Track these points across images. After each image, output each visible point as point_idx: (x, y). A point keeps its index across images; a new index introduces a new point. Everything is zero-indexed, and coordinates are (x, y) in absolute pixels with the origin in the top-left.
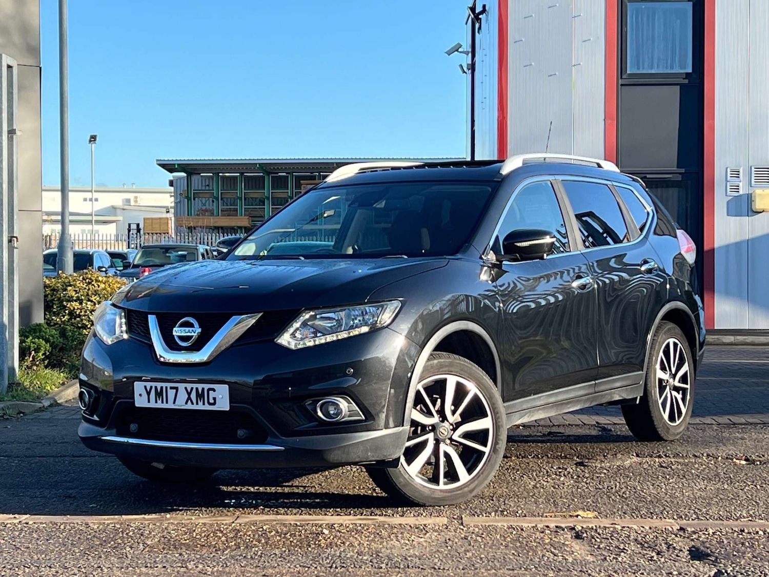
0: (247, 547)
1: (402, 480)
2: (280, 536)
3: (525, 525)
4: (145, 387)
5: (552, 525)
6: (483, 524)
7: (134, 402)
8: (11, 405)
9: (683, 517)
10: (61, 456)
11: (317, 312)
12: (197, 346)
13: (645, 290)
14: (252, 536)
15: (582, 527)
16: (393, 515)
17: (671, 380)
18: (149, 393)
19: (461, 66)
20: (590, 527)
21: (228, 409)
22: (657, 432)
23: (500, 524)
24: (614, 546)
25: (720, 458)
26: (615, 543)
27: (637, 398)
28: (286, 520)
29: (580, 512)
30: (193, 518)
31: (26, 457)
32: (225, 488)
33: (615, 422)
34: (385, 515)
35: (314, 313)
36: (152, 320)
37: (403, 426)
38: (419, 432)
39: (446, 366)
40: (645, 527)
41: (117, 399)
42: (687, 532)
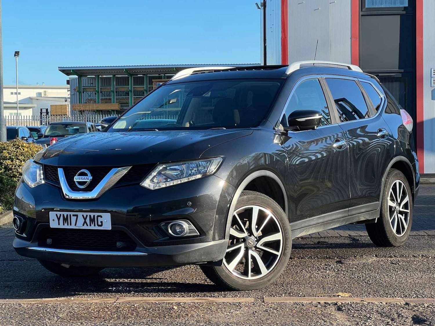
0: (124, 318)
1: (224, 274)
2: (146, 311)
3: (305, 302)
4: (57, 215)
5: (322, 302)
6: (277, 302)
7: (49, 225)
9: (408, 296)
11: (167, 165)
12: (90, 188)
13: (380, 149)
14: (127, 311)
15: (342, 303)
16: (218, 296)
17: (397, 207)
18: (59, 219)
19: (257, 4)
20: (347, 303)
21: (110, 228)
22: (389, 241)
23: (288, 302)
24: (363, 315)
25: (430, 258)
26: (364, 313)
27: (376, 219)
28: (149, 300)
29: (340, 294)
32: (108, 280)
33: (361, 235)
34: (214, 297)
35: (165, 166)
36: (61, 172)
37: (224, 239)
38: (235, 243)
39: (252, 200)
40: (383, 303)
41: (38, 223)
42: (410, 306)
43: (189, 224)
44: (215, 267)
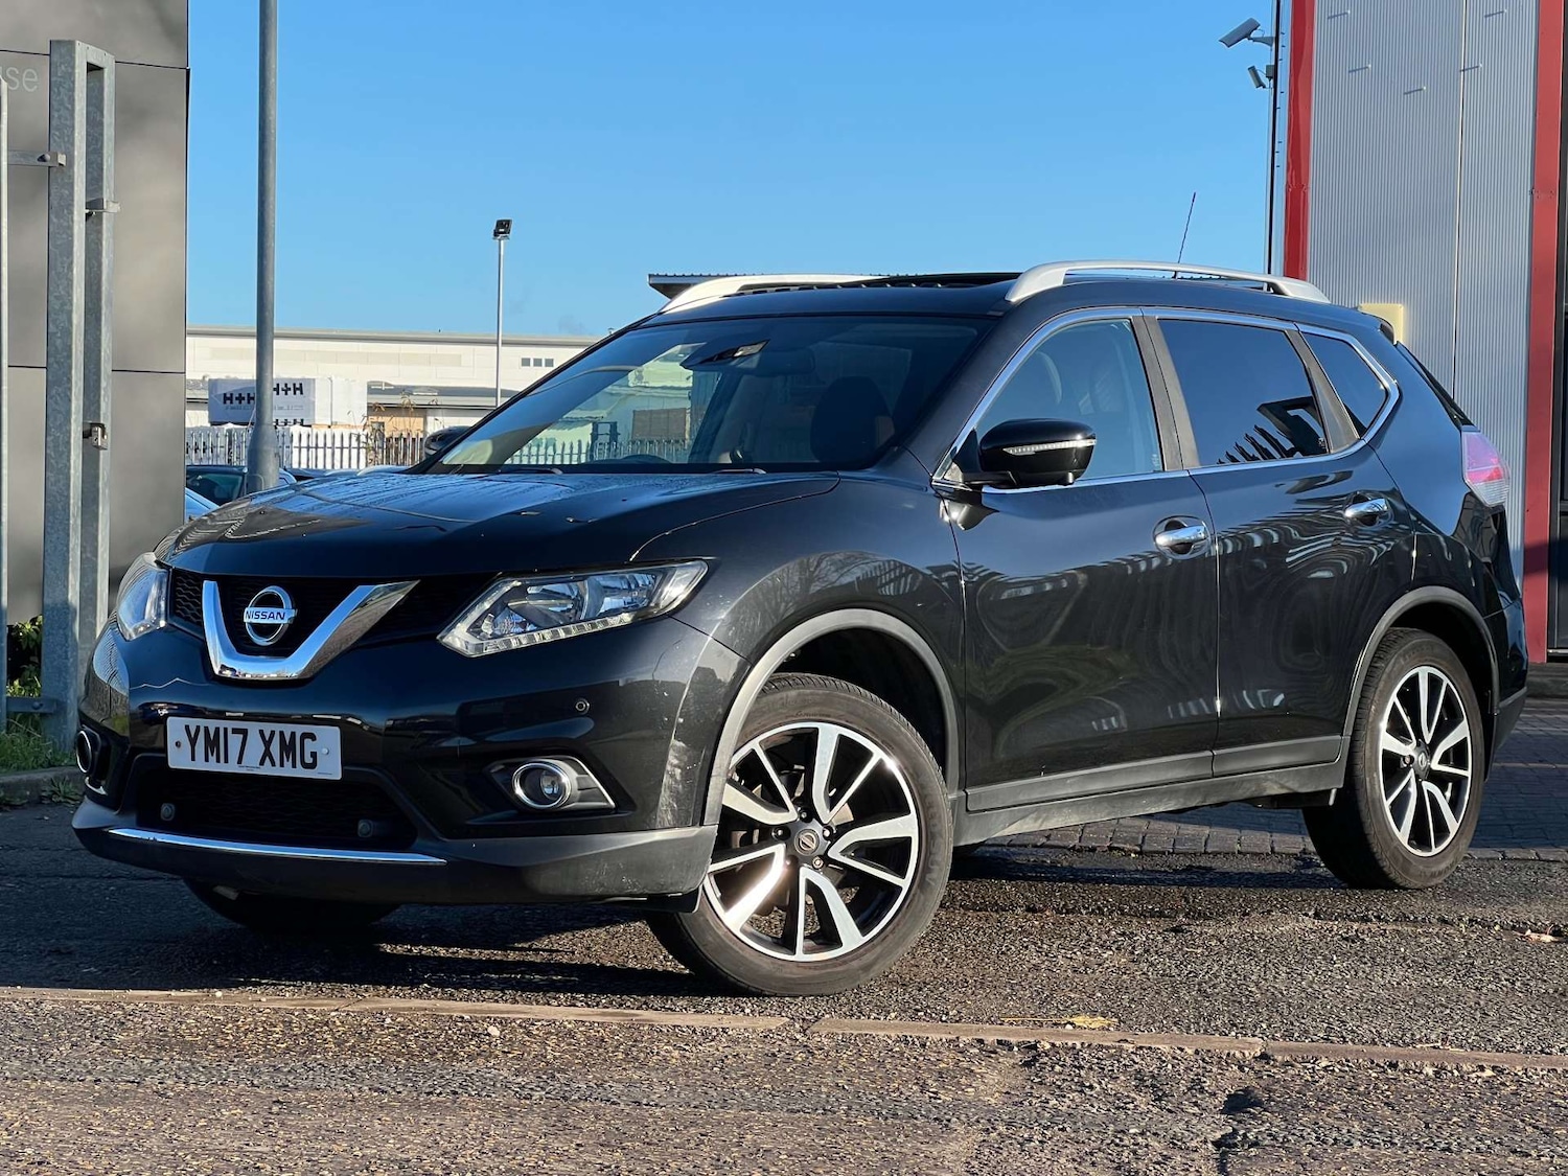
1: (710, 939)
4: (187, 727)
5: (990, 1039)
6: (848, 1032)
7: (166, 759)
8: (70, 775)
9: (1296, 1035)
10: (109, 877)
11: (528, 580)
12: (285, 646)
15: (1053, 1045)
16: (682, 1009)
17: (1421, 758)
18: (193, 742)
19: (1255, 71)
20: (1070, 1044)
21: (338, 776)
25: (1497, 928)
27: (1329, 791)
28: (442, 1010)
29: (1081, 1018)
30: (264, 1000)
31: (39, 876)
32: (388, 949)
34: (667, 1009)
35: (519, 584)
36: (209, 589)
37: (701, 824)
38: (755, 840)
39: (816, 704)
40: (1187, 1049)
41: (136, 750)
42: (1272, 1063)
43: (581, 771)
44: (680, 914)
